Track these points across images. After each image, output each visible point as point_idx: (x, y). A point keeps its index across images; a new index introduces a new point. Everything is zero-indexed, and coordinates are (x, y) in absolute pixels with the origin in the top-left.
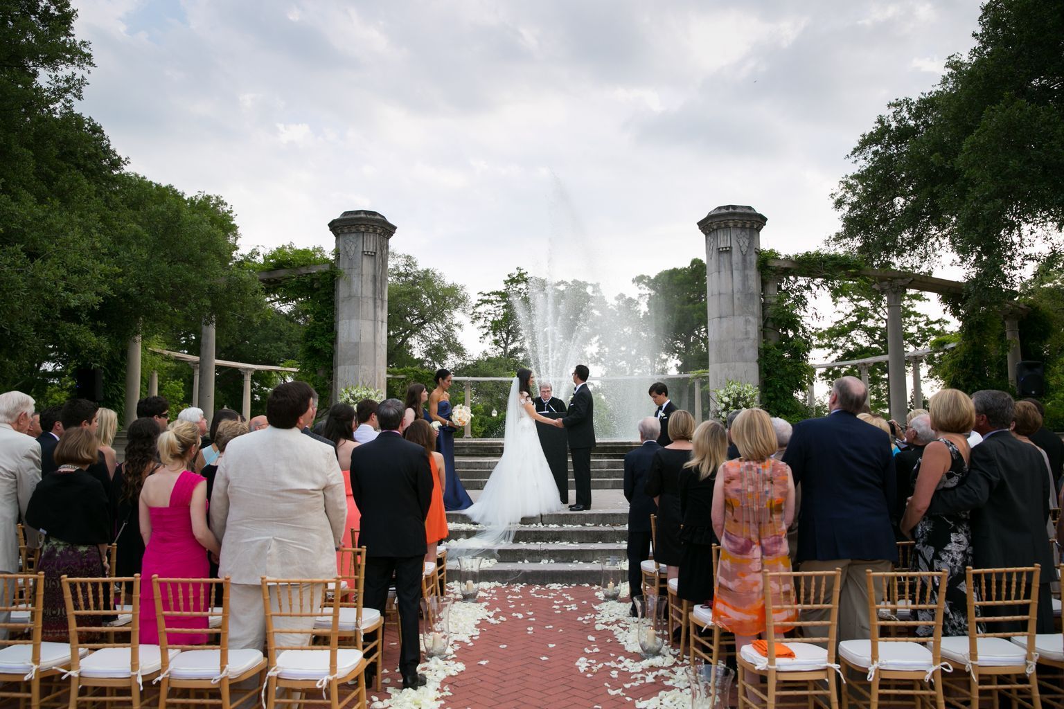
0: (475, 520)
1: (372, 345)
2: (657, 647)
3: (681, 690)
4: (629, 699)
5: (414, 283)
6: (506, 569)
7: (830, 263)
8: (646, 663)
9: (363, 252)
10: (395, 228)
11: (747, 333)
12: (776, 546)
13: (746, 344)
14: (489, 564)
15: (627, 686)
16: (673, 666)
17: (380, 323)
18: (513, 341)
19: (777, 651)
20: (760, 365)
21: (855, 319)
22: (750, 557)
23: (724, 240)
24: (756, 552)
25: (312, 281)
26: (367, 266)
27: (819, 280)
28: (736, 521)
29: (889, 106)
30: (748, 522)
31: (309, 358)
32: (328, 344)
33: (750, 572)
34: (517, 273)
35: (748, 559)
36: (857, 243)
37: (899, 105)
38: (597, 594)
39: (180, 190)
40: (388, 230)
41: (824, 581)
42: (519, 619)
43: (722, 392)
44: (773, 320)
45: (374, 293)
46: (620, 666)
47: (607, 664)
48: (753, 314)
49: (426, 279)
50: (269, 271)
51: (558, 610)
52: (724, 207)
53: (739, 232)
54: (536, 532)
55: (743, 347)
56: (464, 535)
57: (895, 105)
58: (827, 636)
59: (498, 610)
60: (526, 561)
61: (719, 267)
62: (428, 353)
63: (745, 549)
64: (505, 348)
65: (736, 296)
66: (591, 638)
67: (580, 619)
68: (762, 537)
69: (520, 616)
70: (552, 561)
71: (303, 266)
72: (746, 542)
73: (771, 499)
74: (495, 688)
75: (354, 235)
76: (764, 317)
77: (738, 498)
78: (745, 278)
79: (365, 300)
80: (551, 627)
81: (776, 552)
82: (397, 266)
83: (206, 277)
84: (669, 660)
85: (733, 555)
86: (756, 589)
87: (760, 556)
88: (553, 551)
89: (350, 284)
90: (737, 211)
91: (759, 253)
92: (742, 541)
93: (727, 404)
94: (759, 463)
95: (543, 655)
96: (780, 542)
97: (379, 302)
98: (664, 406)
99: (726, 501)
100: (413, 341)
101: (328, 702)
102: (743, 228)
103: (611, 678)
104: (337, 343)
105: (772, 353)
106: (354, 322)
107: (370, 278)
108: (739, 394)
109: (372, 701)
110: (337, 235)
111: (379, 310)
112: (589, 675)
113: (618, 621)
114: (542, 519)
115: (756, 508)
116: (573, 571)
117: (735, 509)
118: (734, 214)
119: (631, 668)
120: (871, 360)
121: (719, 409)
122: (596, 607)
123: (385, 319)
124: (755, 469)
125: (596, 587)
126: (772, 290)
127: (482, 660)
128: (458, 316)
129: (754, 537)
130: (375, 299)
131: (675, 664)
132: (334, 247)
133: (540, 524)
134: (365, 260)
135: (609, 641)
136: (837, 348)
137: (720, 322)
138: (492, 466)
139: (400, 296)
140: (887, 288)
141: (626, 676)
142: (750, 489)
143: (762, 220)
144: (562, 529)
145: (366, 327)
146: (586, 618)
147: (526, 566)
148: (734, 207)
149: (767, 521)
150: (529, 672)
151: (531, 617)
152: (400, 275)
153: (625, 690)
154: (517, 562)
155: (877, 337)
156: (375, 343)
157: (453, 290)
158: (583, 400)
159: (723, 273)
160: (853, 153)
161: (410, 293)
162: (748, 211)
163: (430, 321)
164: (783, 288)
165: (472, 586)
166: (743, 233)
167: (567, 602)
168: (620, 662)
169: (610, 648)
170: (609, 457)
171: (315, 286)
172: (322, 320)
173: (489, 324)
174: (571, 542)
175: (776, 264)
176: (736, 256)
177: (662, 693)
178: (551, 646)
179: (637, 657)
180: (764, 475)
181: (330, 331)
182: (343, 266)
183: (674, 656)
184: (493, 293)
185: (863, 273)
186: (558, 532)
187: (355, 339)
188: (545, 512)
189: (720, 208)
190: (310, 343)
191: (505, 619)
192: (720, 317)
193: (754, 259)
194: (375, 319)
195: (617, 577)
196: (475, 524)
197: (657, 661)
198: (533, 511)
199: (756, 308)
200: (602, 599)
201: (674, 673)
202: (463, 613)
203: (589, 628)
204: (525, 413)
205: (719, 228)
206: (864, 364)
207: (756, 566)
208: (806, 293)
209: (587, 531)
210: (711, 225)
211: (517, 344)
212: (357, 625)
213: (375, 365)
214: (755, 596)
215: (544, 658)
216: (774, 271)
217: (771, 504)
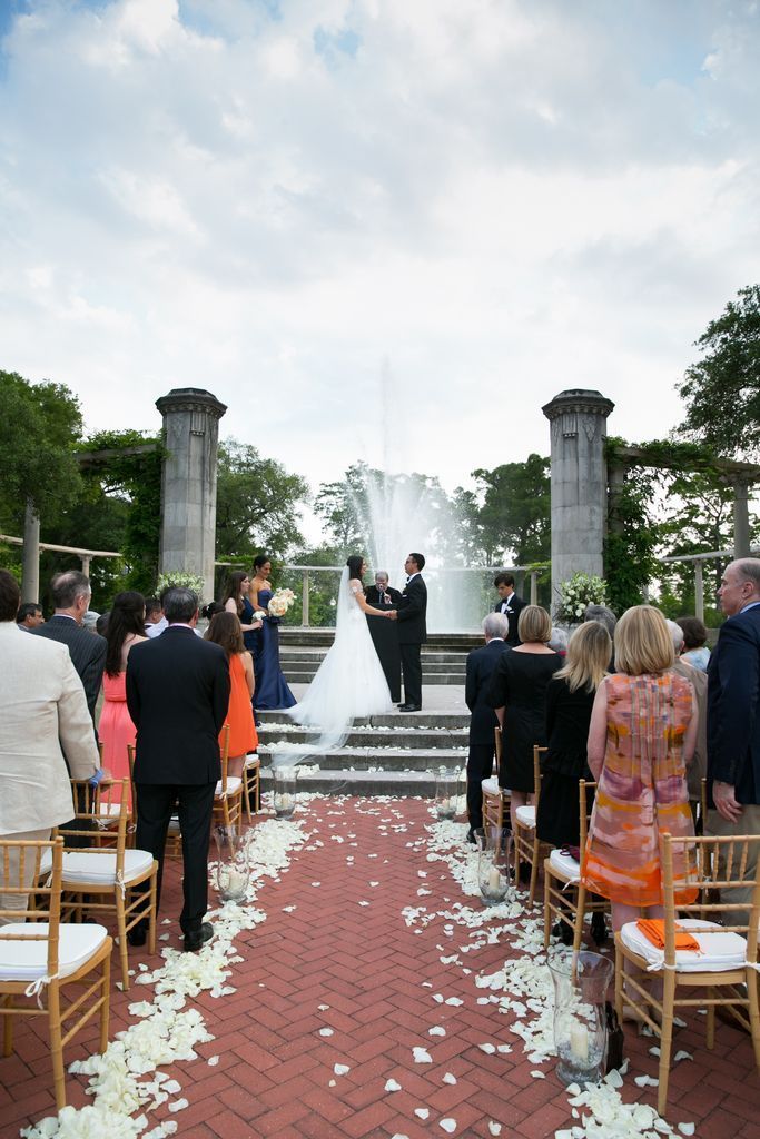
0: (297, 721)
1: (199, 530)
2: (500, 892)
3: (533, 957)
4: (467, 971)
5: (255, 473)
6: (328, 778)
7: (678, 453)
8: (488, 913)
9: (191, 432)
10: (225, 408)
11: (592, 523)
12: (675, 790)
13: (591, 535)
14: (308, 773)
15: (465, 949)
16: (521, 918)
17: (208, 507)
18: (354, 532)
19: (677, 939)
20: (604, 557)
21: (686, 516)
22: (639, 803)
23: (569, 426)
24: (648, 798)
25: (138, 461)
26: (195, 447)
27: (665, 471)
28: (621, 755)
29: (739, 293)
30: (639, 757)
31: (134, 542)
32: (155, 528)
33: (639, 824)
34: (358, 465)
35: (637, 807)
36: (700, 434)
37: (750, 292)
38: (430, 810)
39: (25, 378)
40: (218, 410)
41: (746, 849)
42: (339, 844)
43: (568, 584)
44: (618, 510)
45: (203, 475)
46: (456, 917)
47: (440, 914)
48: (598, 504)
49: (268, 468)
50: (93, 451)
51: (385, 831)
52: (570, 391)
53: (585, 416)
54: (363, 736)
55: (587, 538)
56: (285, 738)
57: (746, 293)
58: (746, 924)
59: (316, 831)
60: (352, 769)
61: (564, 453)
62: (269, 543)
63: (634, 793)
64: (345, 539)
65: (581, 485)
66: (422, 874)
67: (409, 845)
68: (657, 778)
69: (340, 840)
70: (381, 769)
71: (129, 446)
72: (635, 783)
73: (670, 727)
74: (299, 949)
75: (181, 414)
76: (609, 507)
77: (627, 725)
78: (591, 466)
79: (192, 482)
80: (375, 855)
81: (675, 798)
82: (239, 456)
83: (13, 452)
84: (516, 910)
85: (616, 800)
86: (645, 847)
87: (651, 804)
88: (381, 757)
89: (176, 465)
90: (584, 395)
91: (606, 440)
92: (629, 782)
93: (574, 598)
94: (653, 678)
95: (364, 898)
96: (680, 784)
97: (207, 486)
98: (509, 598)
99: (608, 727)
100: (253, 530)
101: (45, 1012)
102: (590, 413)
103: (445, 936)
104: (162, 527)
105: (618, 545)
106: (180, 505)
107: (198, 459)
108: (586, 587)
109: (139, 972)
110: (164, 414)
111: (207, 493)
112: (418, 931)
113: (454, 849)
114: (372, 721)
115: (649, 738)
116: (403, 782)
117: (621, 739)
118: (581, 398)
119: (470, 920)
120: (704, 555)
121: (564, 602)
122: (429, 829)
123: (214, 504)
124: (649, 686)
125: (428, 801)
126: (618, 479)
127: (288, 904)
128: (298, 506)
129: (646, 778)
130: (203, 481)
131: (523, 915)
132: (162, 427)
133: (369, 726)
134: (193, 440)
135: (443, 878)
136: (668, 543)
137: (563, 511)
138: (321, 658)
139: (241, 485)
140: (734, 480)
141: (463, 932)
142: (643, 713)
143: (608, 406)
144: (392, 733)
145: (193, 511)
146: (417, 843)
147: (351, 775)
148: (581, 391)
149: (664, 757)
150: (343, 924)
151: (354, 841)
152: (242, 464)
153: (462, 956)
154: (341, 769)
155: (707, 534)
156: (202, 528)
157: (294, 481)
158: (417, 591)
159: (567, 461)
160: (701, 340)
161: (251, 482)
162: (595, 396)
163: (271, 510)
164: (629, 477)
165: (288, 799)
166: (590, 419)
167: (396, 821)
168: (457, 910)
169: (443, 888)
170: (445, 649)
171: (141, 467)
172: (147, 503)
173: (331, 515)
174: (403, 748)
175: (623, 452)
176: (582, 443)
177: (508, 963)
178: (373, 884)
179: (478, 904)
180: (662, 695)
181: (156, 514)
182: (170, 446)
183: (522, 902)
184: (335, 485)
185: (711, 463)
186: (389, 736)
187: (181, 523)
188: (375, 713)
189: (566, 392)
190: (134, 527)
191: (321, 844)
192: (564, 507)
193: (600, 446)
194: (203, 503)
195: (454, 789)
196: (297, 725)
197: (500, 910)
198: (363, 713)
199: (602, 498)
200: (436, 817)
201: (522, 928)
202: (275, 836)
203: (418, 859)
204: (355, 603)
205: (565, 412)
206: (699, 559)
207: (647, 816)
208: (653, 484)
209: (420, 736)
210: (555, 410)
211: (358, 536)
212: (117, 880)
213: (202, 551)
214: (644, 856)
215: (364, 903)
216: (621, 460)
217: (670, 734)
